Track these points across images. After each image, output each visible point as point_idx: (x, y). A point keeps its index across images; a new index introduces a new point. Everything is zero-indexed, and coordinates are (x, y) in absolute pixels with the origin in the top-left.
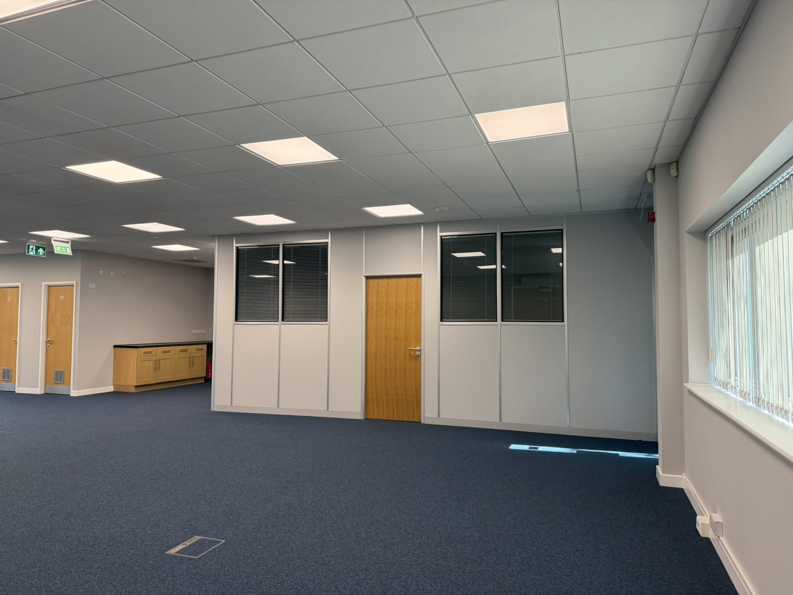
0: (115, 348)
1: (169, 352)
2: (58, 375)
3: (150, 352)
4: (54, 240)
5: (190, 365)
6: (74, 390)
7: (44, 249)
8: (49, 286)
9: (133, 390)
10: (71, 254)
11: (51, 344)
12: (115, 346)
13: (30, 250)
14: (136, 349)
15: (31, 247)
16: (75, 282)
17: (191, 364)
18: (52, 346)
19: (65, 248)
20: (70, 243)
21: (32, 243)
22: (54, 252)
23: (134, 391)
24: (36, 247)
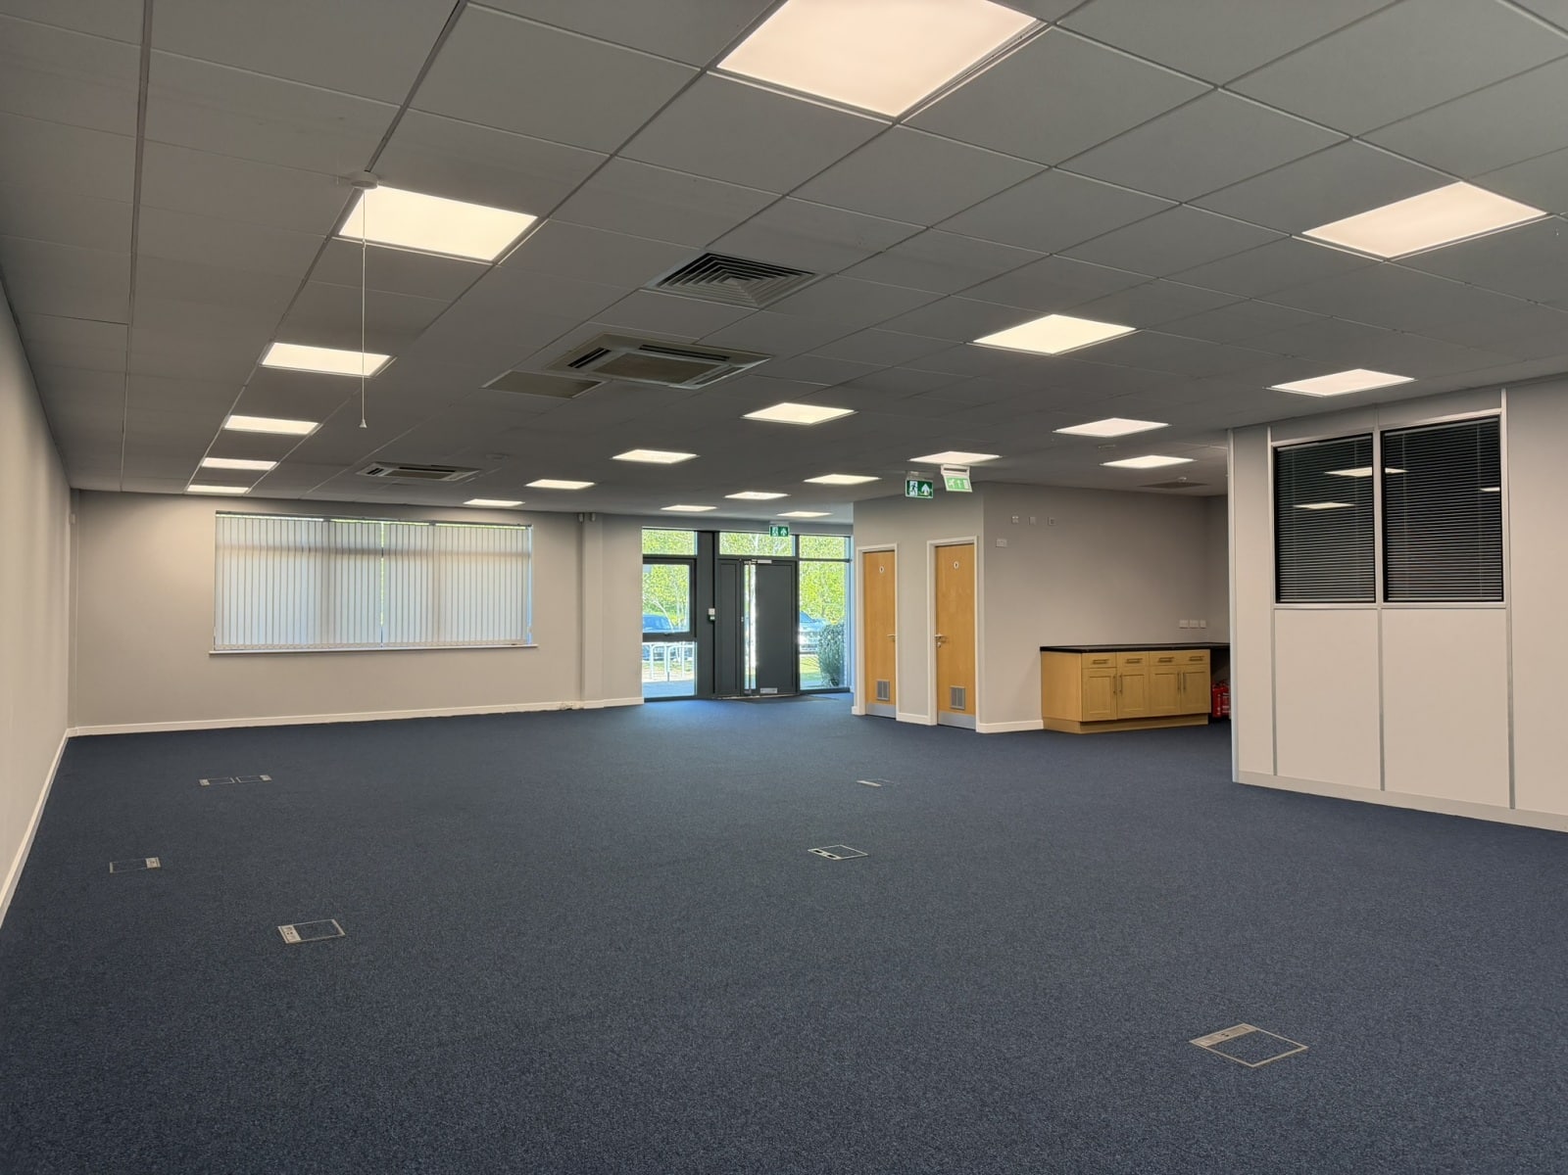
0: (1044, 653)
1: (1138, 662)
2: (956, 696)
3: (1105, 661)
4: (945, 469)
5: (1179, 688)
6: (981, 722)
7: (930, 485)
8: (937, 547)
9: (1077, 729)
10: (971, 491)
11: (943, 642)
12: (1043, 649)
13: (911, 489)
14: (1079, 655)
15: (912, 483)
16: (975, 538)
17: (1181, 687)
18: (944, 646)
19: (961, 480)
20: (968, 472)
21: (913, 475)
22: (945, 488)
23: (1080, 732)
24: (919, 482)
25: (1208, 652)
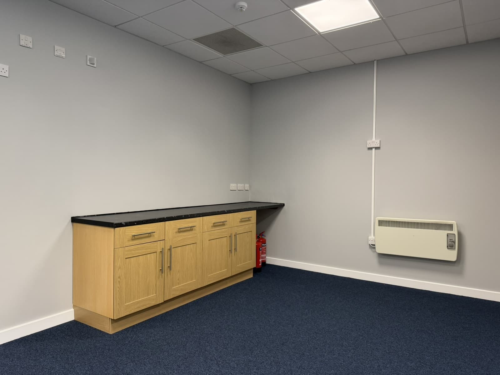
0: (75, 225)
12: (75, 220)
14: (112, 229)
17: (233, 249)
23: (111, 331)
25: (254, 212)
